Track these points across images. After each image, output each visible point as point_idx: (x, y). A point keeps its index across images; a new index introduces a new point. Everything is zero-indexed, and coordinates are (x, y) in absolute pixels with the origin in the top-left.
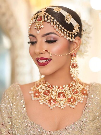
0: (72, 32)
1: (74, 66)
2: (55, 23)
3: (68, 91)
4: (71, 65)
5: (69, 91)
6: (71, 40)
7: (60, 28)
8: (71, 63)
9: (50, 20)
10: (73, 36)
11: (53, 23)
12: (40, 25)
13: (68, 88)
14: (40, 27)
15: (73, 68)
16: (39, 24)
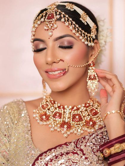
0: (90, 34)
1: (92, 78)
2: (70, 22)
3: (85, 112)
4: (88, 76)
5: (87, 112)
6: (90, 44)
7: (77, 29)
8: (89, 74)
9: (64, 18)
10: (92, 39)
11: (68, 22)
12: (51, 25)
13: (85, 108)
14: (51, 27)
15: (91, 80)
16: (50, 23)
